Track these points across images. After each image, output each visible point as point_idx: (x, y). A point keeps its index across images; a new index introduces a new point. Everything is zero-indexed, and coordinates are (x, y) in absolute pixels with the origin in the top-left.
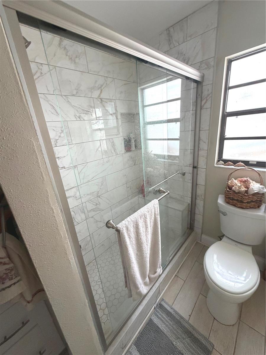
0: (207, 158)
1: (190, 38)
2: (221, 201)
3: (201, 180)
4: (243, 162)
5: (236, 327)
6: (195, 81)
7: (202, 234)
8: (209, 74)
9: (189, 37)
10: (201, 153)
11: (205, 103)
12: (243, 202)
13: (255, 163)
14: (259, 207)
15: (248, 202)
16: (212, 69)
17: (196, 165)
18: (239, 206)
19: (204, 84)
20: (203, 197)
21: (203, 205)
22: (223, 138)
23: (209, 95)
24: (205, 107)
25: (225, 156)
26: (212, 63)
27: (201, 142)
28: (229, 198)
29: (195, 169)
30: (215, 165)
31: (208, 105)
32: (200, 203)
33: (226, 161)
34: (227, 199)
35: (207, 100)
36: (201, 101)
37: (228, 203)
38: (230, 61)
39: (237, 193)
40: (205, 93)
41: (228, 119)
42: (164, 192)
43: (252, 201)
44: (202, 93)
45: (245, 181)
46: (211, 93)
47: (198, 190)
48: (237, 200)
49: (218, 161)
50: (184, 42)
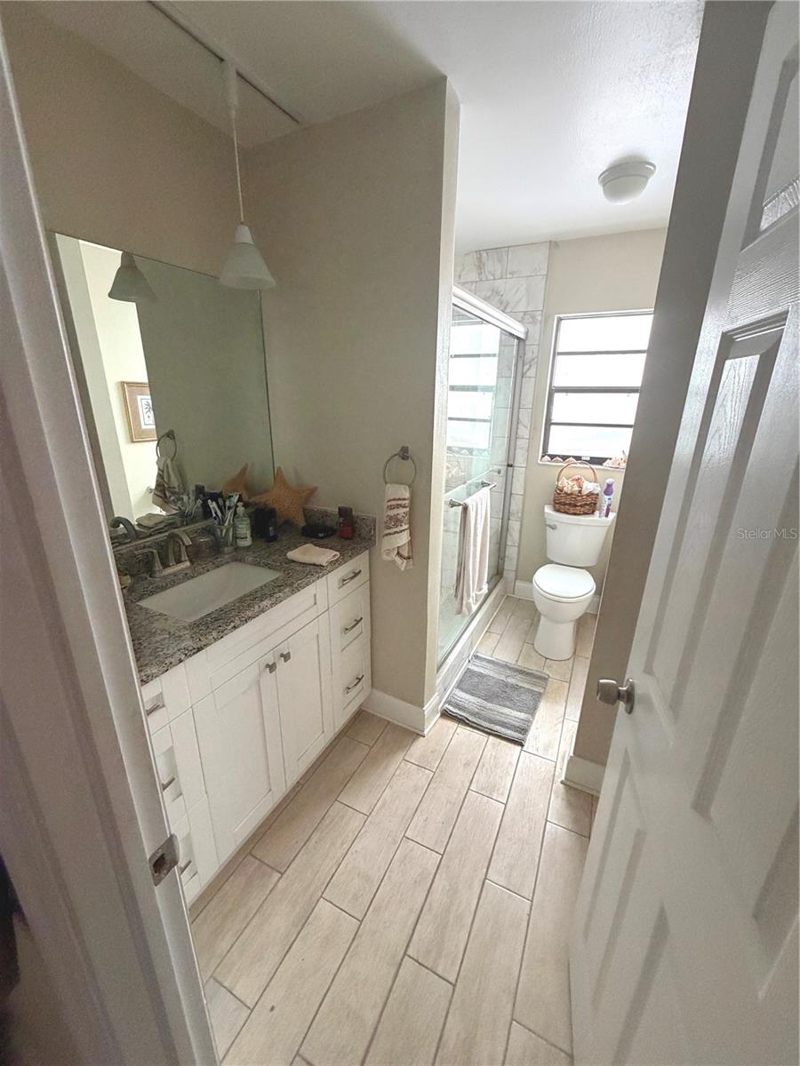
0: (528, 451)
1: (510, 276)
2: (548, 510)
3: (518, 488)
4: (574, 457)
5: (571, 661)
6: (518, 338)
7: (516, 579)
8: (535, 331)
9: (511, 273)
10: (519, 442)
11: (529, 369)
12: (576, 506)
13: (588, 459)
14: (593, 513)
15: (581, 506)
16: (538, 325)
17: (511, 462)
18: (572, 511)
19: (527, 343)
20: (520, 515)
21: (519, 528)
22: (549, 423)
23: (533, 359)
24: (528, 374)
25: (551, 451)
26: (539, 318)
27: (520, 427)
28: (559, 503)
29: (510, 468)
30: (539, 462)
31: (532, 372)
32: (515, 525)
33: (552, 457)
34: (557, 506)
35: (530, 366)
36: (523, 365)
37: (558, 511)
38: (560, 320)
39: (568, 495)
40: (529, 356)
41: (557, 396)
42: (489, 485)
43: (586, 504)
44: (525, 354)
45: (578, 479)
46: (537, 357)
47: (513, 502)
48: (570, 504)
49: (543, 456)
50: (501, 278)
